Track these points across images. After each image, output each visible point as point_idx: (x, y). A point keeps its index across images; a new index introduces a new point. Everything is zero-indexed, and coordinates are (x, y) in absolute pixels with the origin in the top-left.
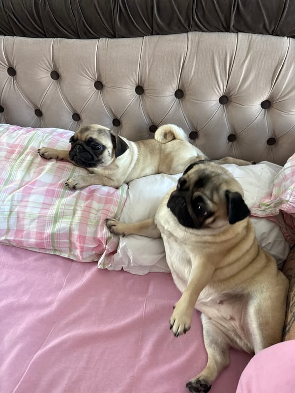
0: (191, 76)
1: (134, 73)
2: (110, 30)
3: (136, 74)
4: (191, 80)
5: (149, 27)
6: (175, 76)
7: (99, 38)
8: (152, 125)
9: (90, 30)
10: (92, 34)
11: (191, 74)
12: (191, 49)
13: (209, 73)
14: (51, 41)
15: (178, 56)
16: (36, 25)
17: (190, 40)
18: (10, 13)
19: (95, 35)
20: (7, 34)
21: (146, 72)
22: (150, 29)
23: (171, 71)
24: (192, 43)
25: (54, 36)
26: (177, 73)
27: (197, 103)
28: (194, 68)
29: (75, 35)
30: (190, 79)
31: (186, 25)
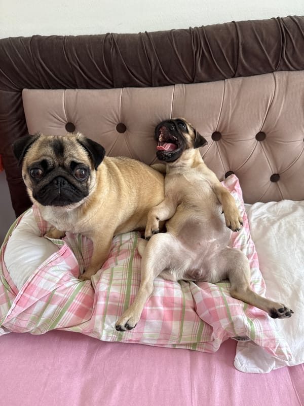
0: (278, 118)
1: (215, 119)
2: (188, 75)
3: (217, 120)
4: (278, 122)
5: (232, 69)
6: (261, 118)
7: (174, 85)
8: (229, 171)
9: (166, 76)
10: (168, 81)
11: (278, 116)
12: (279, 90)
13: (298, 112)
14: (120, 92)
15: (266, 98)
16: (104, 76)
17: (277, 80)
18: (75, 65)
19: (171, 81)
20: (67, 87)
21: (228, 117)
22: (233, 71)
23: (256, 113)
24: (280, 84)
25: (124, 85)
26: (263, 115)
27: (282, 144)
28: (282, 108)
29: (147, 83)
30: (277, 120)
31: (273, 65)
